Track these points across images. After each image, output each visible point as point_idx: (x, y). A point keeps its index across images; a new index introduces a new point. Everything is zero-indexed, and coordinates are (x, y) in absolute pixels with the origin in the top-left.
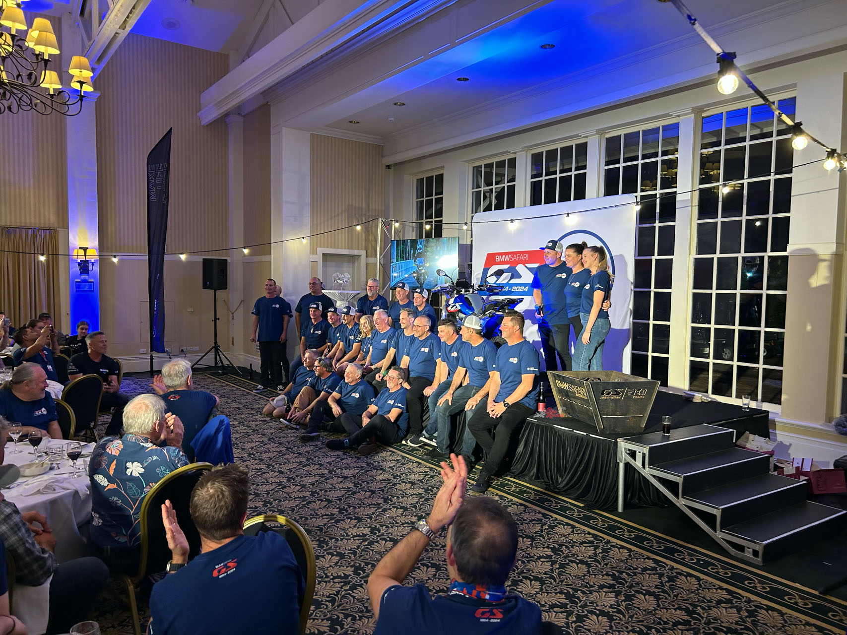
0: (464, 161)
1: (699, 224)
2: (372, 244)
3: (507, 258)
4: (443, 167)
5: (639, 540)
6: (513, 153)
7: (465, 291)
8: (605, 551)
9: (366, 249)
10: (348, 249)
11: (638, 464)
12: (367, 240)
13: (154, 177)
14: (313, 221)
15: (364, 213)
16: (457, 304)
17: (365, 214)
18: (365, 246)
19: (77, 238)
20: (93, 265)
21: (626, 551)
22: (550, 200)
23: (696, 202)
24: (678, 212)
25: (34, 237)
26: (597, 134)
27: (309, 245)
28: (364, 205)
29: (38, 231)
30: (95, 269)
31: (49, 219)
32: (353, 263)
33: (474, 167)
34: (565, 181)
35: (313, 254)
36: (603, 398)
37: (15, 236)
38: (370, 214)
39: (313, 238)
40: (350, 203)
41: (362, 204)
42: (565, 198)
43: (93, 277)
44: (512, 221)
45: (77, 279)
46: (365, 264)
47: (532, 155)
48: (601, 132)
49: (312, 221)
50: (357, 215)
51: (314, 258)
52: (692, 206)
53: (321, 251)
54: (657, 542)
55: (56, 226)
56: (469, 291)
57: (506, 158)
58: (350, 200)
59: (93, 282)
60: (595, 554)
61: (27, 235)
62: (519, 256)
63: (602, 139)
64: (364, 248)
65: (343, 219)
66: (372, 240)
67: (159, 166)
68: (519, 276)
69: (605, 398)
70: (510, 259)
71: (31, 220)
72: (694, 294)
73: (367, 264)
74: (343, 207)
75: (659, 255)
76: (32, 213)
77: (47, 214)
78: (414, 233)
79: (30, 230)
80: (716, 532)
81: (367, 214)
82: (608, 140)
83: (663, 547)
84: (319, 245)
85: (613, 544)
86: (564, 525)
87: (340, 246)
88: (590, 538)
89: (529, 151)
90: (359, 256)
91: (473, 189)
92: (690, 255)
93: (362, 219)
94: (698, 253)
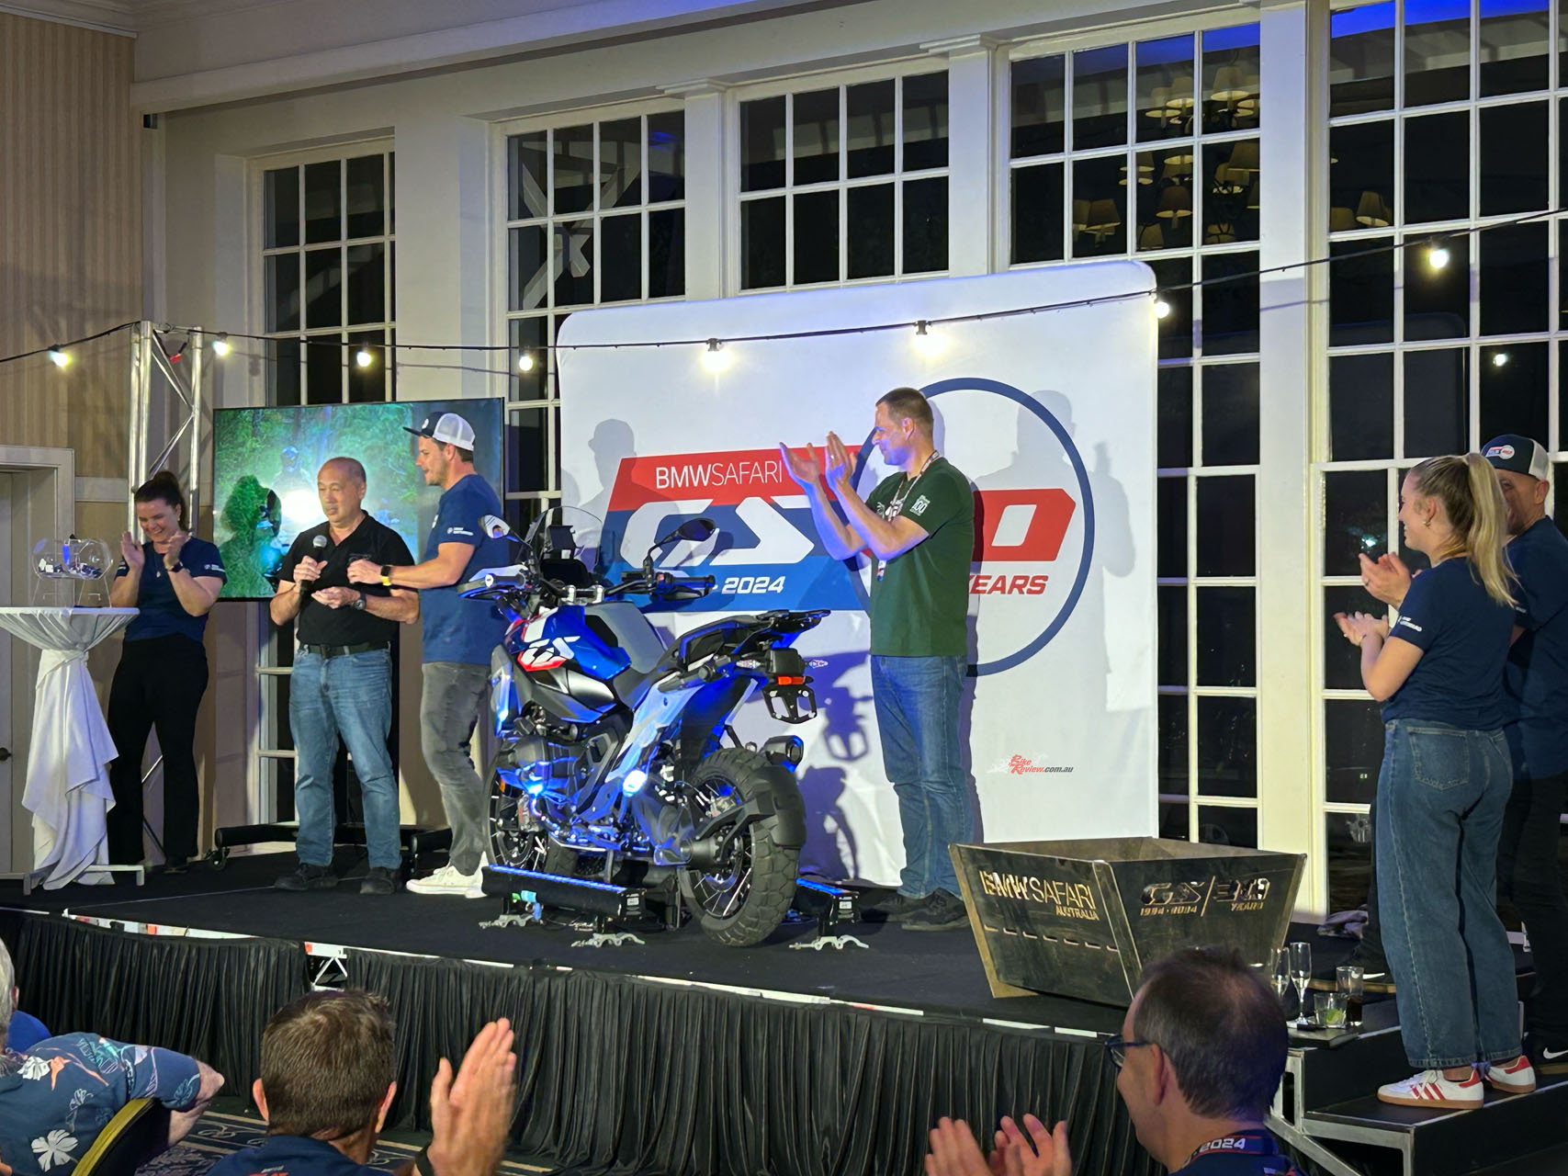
0: (476, 116)
1: (1334, 361)
2: (95, 425)
3: (702, 476)
6: (672, 96)
7: (578, 595)
9: (74, 442)
12: (77, 406)
15: (63, 299)
16: (558, 642)
17: (70, 308)
18: (70, 433)
22: (817, 268)
23: (1322, 288)
24: (1268, 323)
26: (979, 47)
28: (62, 268)
33: (512, 140)
34: (871, 206)
36: (1148, 911)
38: (89, 302)
42: (871, 263)
44: (713, 343)
46: (70, 499)
47: (743, 105)
48: (995, 41)
50: (37, 310)
52: (1309, 302)
56: (592, 595)
57: (643, 110)
62: (745, 468)
63: (998, 63)
64: (64, 441)
66: (96, 407)
68: (751, 541)
69: (1155, 911)
70: (713, 478)
72: (1330, 591)
73: (79, 506)
75: (1206, 463)
78: (259, 382)
81: (77, 304)
82: (1019, 67)
89: (730, 91)
90: (44, 473)
91: (509, 219)
92: (1310, 461)
93: (82, 329)
94: (1338, 454)
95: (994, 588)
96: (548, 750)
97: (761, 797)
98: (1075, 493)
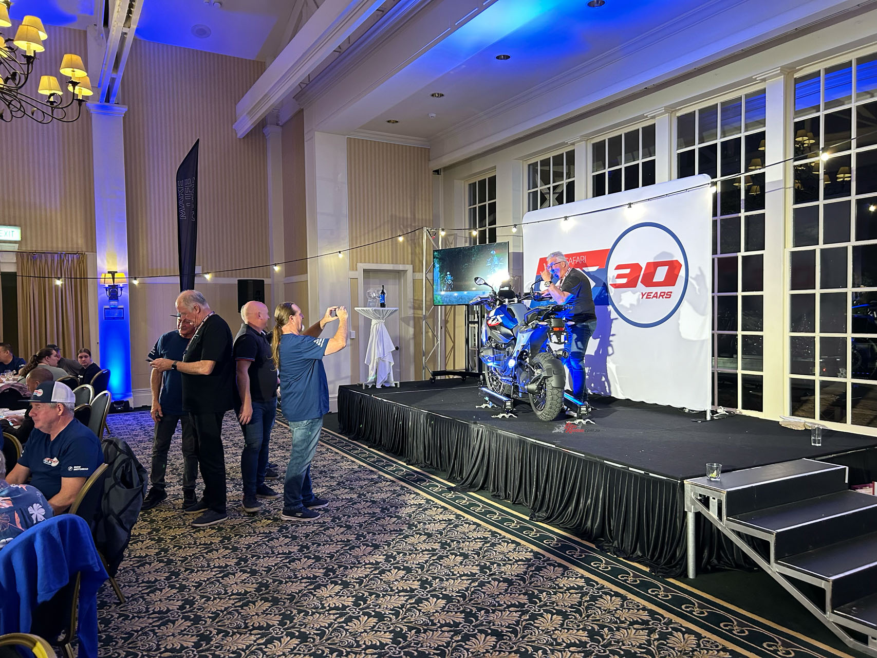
0: (516, 159)
1: (795, 210)
2: (419, 258)
4: (495, 167)
5: (713, 621)
6: (571, 144)
8: (663, 636)
9: (413, 263)
10: (392, 263)
11: (712, 514)
12: (413, 253)
13: (183, 193)
14: (352, 234)
15: (409, 222)
16: (498, 317)
17: (411, 224)
18: (412, 261)
19: (105, 261)
20: (121, 290)
21: (693, 637)
24: (768, 197)
25: (62, 262)
26: (665, 113)
27: (347, 261)
29: (65, 256)
30: (124, 294)
31: (77, 244)
32: (400, 279)
33: (529, 165)
34: (632, 172)
35: (353, 270)
37: (40, 261)
38: (417, 224)
39: (353, 252)
40: (394, 213)
41: (407, 214)
43: (124, 303)
44: (566, 218)
45: (107, 305)
46: (411, 280)
47: (594, 145)
48: (671, 110)
49: (351, 232)
50: (402, 226)
51: (353, 274)
52: (785, 188)
53: (362, 266)
54: (740, 624)
55: (84, 250)
56: (513, 301)
57: (564, 151)
58: (394, 210)
59: (123, 308)
60: (649, 641)
61: (53, 260)
63: (673, 119)
64: (410, 262)
65: (386, 230)
66: (419, 253)
67: (188, 181)
71: (59, 245)
72: (793, 296)
73: (413, 281)
74: (386, 218)
75: (745, 251)
76: (60, 237)
77: (74, 236)
79: (56, 255)
80: (825, 612)
81: (413, 225)
82: (680, 119)
83: (747, 633)
84: (359, 261)
85: (675, 625)
86: (611, 596)
87: (383, 260)
88: (645, 616)
89: (589, 141)
90: (405, 271)
91: (529, 189)
92: (785, 248)
93: (407, 230)
94: (796, 245)
95: (654, 297)
96: (494, 352)
97: (548, 370)
98: (682, 262)
